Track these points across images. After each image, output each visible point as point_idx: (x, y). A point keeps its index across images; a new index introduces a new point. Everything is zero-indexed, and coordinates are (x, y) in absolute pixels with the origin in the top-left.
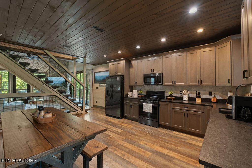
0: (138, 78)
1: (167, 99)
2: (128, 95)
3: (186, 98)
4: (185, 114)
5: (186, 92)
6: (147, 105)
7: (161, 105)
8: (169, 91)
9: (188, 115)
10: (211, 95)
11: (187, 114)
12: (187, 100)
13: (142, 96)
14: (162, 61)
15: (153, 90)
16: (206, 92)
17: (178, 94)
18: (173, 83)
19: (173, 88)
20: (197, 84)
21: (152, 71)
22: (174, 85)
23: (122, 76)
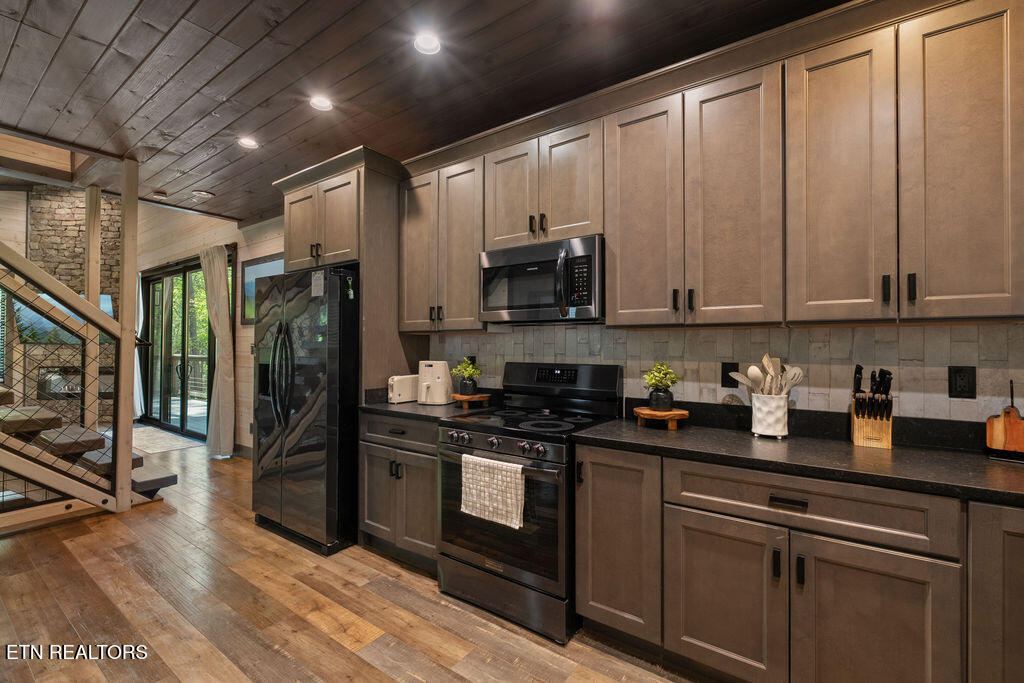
0: (449, 279)
1: (633, 418)
2: (391, 395)
3: (769, 418)
4: (784, 557)
5: (771, 371)
6: (489, 467)
7: (588, 472)
8: (646, 363)
9: (810, 568)
10: (973, 396)
11: (801, 562)
12: (781, 430)
13: (476, 397)
14: (598, 150)
15: (549, 360)
16: (927, 370)
17: (712, 386)
18: (675, 307)
19: (675, 345)
20: (867, 303)
21: (532, 230)
22: (681, 321)
23: (347, 273)
